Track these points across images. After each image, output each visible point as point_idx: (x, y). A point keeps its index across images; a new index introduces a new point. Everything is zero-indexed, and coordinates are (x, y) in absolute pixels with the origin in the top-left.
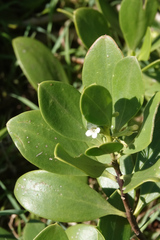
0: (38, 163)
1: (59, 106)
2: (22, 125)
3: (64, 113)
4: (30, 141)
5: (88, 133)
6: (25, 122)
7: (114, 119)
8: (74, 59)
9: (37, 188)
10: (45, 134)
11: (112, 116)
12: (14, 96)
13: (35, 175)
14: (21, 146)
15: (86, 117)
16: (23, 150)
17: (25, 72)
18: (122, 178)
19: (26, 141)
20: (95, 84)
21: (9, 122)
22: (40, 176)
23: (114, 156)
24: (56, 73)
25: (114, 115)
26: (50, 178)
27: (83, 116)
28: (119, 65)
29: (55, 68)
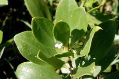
0: (29, 59)
1: (42, 30)
2: (22, 38)
3: (45, 34)
4: (25, 47)
5: (56, 46)
6: (24, 37)
7: (70, 39)
8: (54, 4)
9: (28, 71)
10: (34, 43)
11: (69, 37)
12: (22, 21)
13: (28, 64)
14: (21, 49)
15: (55, 38)
16: (22, 51)
17: (28, 9)
18: (72, 69)
19: (23, 47)
20: (61, 21)
21: (15, 36)
22: (30, 65)
23: (69, 58)
24: (45, 10)
25: (70, 37)
26: (35, 66)
27: (54, 37)
28: (75, 11)
29: (44, 8)
